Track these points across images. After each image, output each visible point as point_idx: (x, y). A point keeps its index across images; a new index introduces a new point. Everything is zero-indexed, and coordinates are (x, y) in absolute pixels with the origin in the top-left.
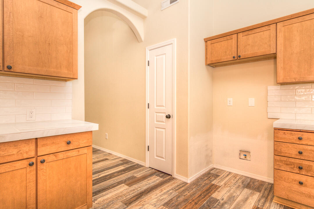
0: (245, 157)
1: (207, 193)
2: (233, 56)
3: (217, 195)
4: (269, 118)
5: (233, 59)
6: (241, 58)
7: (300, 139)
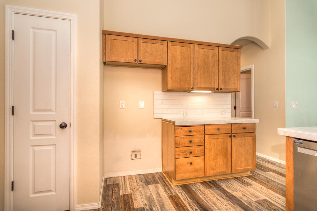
0: (136, 157)
1: (128, 207)
2: (134, 59)
3: (138, 204)
4: (155, 118)
5: (134, 62)
6: (141, 63)
7: (190, 132)
